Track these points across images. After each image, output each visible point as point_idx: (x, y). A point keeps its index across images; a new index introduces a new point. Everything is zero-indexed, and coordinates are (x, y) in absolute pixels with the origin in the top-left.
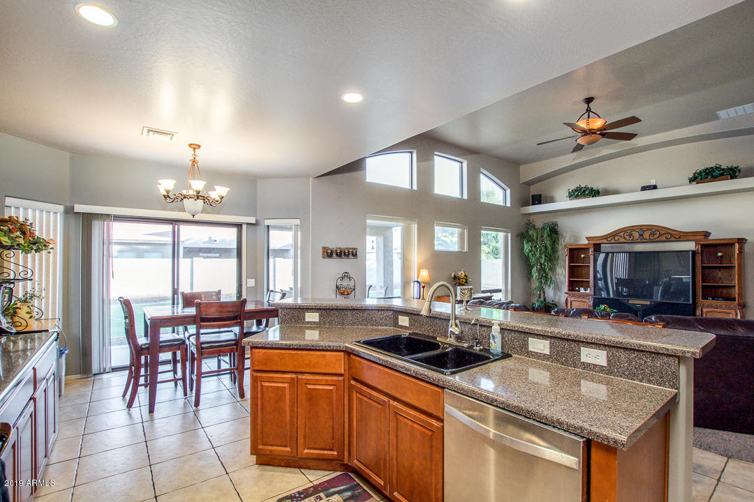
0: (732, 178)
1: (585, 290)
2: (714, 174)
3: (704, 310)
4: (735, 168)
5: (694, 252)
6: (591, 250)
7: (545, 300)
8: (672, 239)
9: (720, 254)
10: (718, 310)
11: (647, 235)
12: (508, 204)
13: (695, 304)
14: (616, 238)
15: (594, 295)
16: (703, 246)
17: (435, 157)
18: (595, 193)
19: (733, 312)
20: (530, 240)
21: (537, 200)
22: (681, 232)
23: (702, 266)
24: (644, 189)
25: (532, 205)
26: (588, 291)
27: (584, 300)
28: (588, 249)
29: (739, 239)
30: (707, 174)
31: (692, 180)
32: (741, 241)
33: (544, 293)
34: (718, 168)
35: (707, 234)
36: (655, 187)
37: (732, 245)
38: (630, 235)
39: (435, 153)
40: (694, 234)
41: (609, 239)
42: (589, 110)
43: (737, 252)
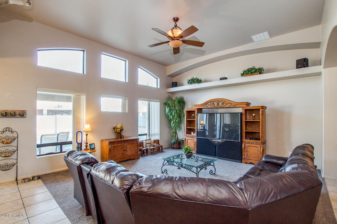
0: (260, 73)
1: (194, 133)
2: (252, 71)
3: (246, 145)
4: (261, 68)
5: (241, 114)
6: (196, 112)
7: (177, 139)
8: (232, 106)
9: (254, 115)
10: (253, 145)
11: (220, 104)
12: (159, 87)
13: (242, 142)
14: (207, 105)
15: (197, 136)
16: (246, 110)
17: (102, 55)
18: (199, 81)
19: (259, 146)
20: (169, 106)
21: (175, 85)
22: (236, 102)
23: (245, 121)
24: (221, 79)
25: (172, 87)
26: (195, 134)
27: (193, 139)
28: (195, 111)
29: (262, 107)
30: (249, 71)
31: (242, 75)
32: (264, 108)
33: (177, 135)
34: (254, 68)
35: (248, 104)
36: (226, 78)
37: (259, 109)
38: (213, 104)
39: (102, 53)
40: (242, 103)
41: (204, 106)
42: (176, 26)
43: (261, 113)
